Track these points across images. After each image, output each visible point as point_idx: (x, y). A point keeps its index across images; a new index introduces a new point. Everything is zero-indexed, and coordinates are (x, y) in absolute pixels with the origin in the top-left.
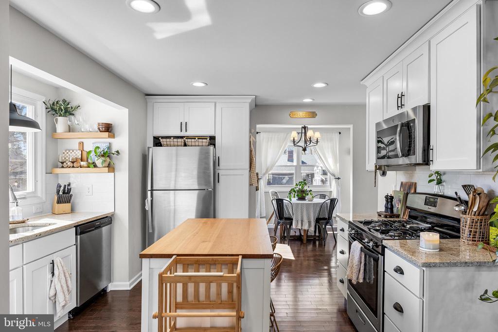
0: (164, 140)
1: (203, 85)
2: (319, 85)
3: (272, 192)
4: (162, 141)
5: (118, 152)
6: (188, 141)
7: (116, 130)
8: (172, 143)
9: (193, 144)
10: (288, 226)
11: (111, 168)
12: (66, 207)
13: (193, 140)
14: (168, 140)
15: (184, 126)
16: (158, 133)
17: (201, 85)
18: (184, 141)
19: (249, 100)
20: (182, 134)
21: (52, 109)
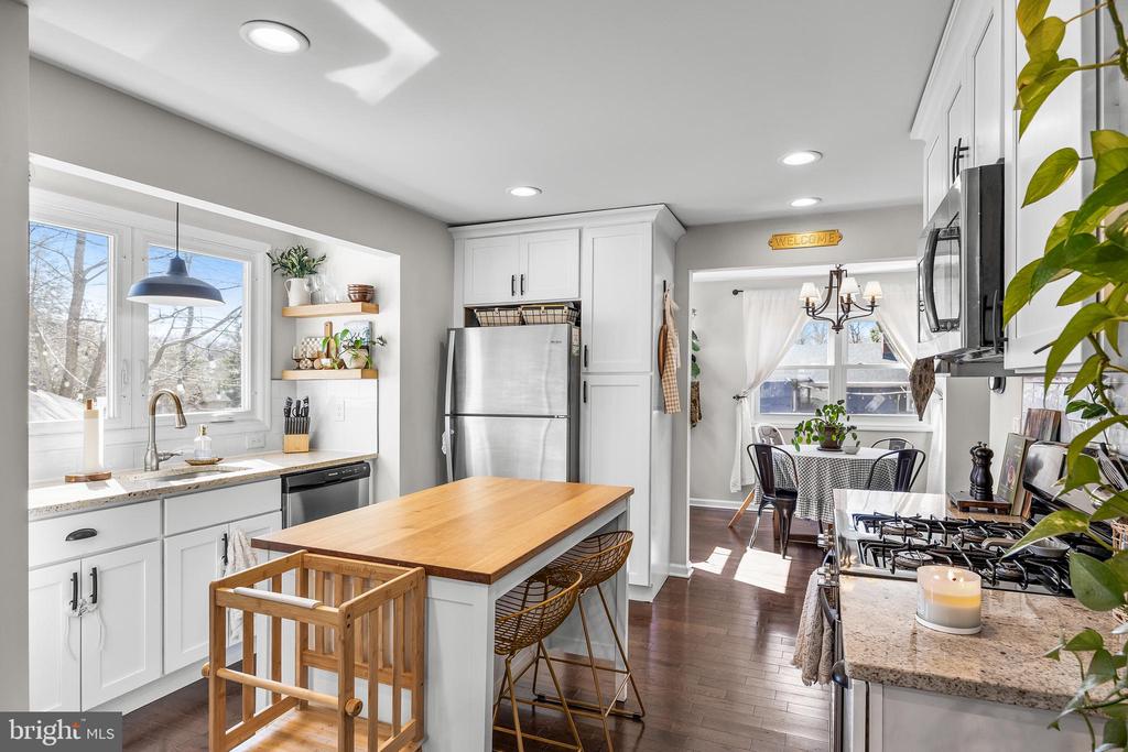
0: (483, 314)
1: (532, 192)
2: (799, 158)
3: (762, 429)
4: (480, 316)
5: (381, 339)
6: (528, 315)
8: (497, 320)
9: (537, 319)
10: (785, 511)
11: (369, 369)
12: (302, 440)
13: (536, 312)
14: (490, 314)
15: (518, 283)
16: (475, 300)
17: (529, 192)
18: (520, 314)
19: (652, 215)
20: (517, 300)
21: (284, 266)
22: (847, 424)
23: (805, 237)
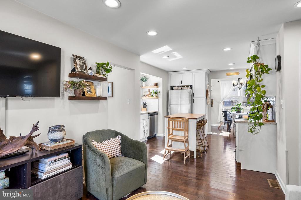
0: (174, 87)
3: (224, 109)
4: (174, 88)
5: (159, 92)
6: (183, 88)
7: (159, 85)
8: (177, 88)
9: (184, 88)
10: (229, 124)
11: (157, 97)
12: (145, 109)
15: (181, 82)
16: (172, 85)
17: (186, 68)
18: (181, 88)
19: (205, 71)
20: (180, 85)
21: (142, 80)
22: (242, 108)
23: (233, 73)
